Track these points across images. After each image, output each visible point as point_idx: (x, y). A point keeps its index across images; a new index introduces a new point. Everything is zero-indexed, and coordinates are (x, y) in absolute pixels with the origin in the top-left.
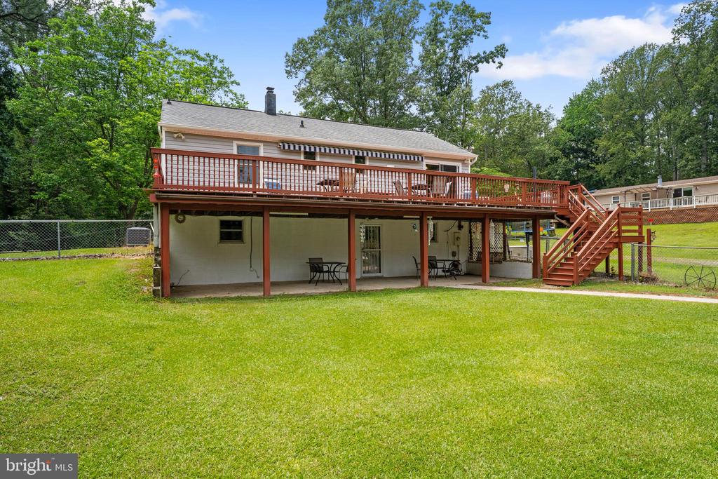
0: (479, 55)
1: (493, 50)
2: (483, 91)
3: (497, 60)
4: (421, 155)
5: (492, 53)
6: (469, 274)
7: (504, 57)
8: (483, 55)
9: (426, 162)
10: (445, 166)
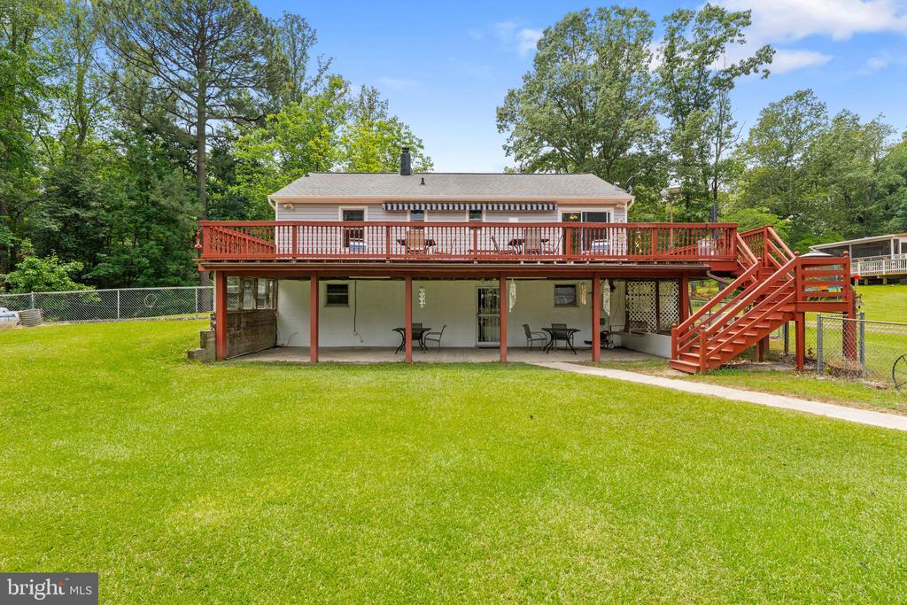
0: (733, 66)
1: (754, 56)
2: (766, 111)
3: (761, 68)
4: (553, 203)
5: (751, 60)
6: (623, 348)
7: (770, 62)
8: (739, 66)
9: (560, 211)
10: (589, 214)
